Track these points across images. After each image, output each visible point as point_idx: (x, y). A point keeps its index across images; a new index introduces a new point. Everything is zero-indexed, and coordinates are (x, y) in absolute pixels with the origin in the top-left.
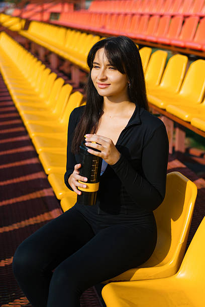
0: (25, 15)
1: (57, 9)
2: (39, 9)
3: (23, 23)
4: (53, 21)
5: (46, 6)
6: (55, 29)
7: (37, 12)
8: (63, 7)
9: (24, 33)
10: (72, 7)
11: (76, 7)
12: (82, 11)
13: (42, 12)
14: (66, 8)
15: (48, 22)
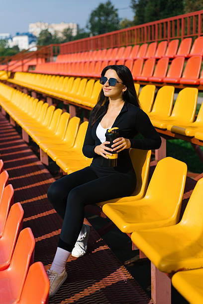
0: (10, 69)
1: (33, 62)
2: (20, 63)
3: (9, 73)
4: (30, 71)
5: (25, 61)
6: (34, 75)
7: (19, 66)
8: (37, 61)
9: (11, 81)
10: (44, 60)
11: (47, 61)
12: (51, 63)
13: (23, 65)
14: (40, 61)
15: (27, 72)
